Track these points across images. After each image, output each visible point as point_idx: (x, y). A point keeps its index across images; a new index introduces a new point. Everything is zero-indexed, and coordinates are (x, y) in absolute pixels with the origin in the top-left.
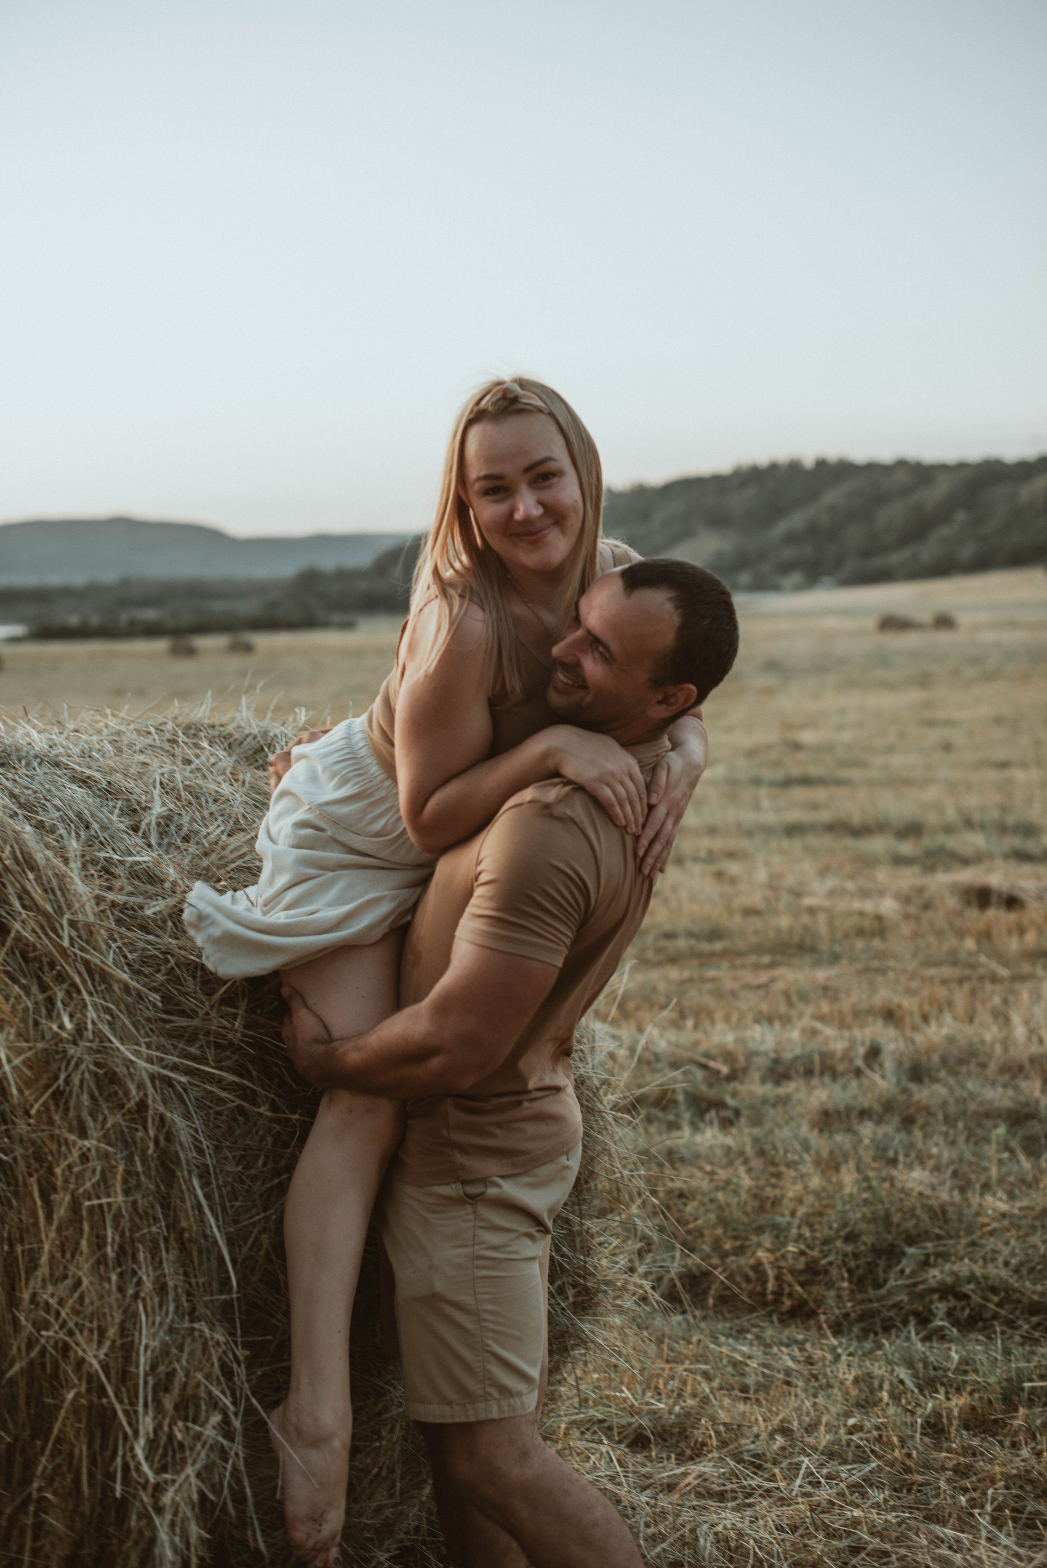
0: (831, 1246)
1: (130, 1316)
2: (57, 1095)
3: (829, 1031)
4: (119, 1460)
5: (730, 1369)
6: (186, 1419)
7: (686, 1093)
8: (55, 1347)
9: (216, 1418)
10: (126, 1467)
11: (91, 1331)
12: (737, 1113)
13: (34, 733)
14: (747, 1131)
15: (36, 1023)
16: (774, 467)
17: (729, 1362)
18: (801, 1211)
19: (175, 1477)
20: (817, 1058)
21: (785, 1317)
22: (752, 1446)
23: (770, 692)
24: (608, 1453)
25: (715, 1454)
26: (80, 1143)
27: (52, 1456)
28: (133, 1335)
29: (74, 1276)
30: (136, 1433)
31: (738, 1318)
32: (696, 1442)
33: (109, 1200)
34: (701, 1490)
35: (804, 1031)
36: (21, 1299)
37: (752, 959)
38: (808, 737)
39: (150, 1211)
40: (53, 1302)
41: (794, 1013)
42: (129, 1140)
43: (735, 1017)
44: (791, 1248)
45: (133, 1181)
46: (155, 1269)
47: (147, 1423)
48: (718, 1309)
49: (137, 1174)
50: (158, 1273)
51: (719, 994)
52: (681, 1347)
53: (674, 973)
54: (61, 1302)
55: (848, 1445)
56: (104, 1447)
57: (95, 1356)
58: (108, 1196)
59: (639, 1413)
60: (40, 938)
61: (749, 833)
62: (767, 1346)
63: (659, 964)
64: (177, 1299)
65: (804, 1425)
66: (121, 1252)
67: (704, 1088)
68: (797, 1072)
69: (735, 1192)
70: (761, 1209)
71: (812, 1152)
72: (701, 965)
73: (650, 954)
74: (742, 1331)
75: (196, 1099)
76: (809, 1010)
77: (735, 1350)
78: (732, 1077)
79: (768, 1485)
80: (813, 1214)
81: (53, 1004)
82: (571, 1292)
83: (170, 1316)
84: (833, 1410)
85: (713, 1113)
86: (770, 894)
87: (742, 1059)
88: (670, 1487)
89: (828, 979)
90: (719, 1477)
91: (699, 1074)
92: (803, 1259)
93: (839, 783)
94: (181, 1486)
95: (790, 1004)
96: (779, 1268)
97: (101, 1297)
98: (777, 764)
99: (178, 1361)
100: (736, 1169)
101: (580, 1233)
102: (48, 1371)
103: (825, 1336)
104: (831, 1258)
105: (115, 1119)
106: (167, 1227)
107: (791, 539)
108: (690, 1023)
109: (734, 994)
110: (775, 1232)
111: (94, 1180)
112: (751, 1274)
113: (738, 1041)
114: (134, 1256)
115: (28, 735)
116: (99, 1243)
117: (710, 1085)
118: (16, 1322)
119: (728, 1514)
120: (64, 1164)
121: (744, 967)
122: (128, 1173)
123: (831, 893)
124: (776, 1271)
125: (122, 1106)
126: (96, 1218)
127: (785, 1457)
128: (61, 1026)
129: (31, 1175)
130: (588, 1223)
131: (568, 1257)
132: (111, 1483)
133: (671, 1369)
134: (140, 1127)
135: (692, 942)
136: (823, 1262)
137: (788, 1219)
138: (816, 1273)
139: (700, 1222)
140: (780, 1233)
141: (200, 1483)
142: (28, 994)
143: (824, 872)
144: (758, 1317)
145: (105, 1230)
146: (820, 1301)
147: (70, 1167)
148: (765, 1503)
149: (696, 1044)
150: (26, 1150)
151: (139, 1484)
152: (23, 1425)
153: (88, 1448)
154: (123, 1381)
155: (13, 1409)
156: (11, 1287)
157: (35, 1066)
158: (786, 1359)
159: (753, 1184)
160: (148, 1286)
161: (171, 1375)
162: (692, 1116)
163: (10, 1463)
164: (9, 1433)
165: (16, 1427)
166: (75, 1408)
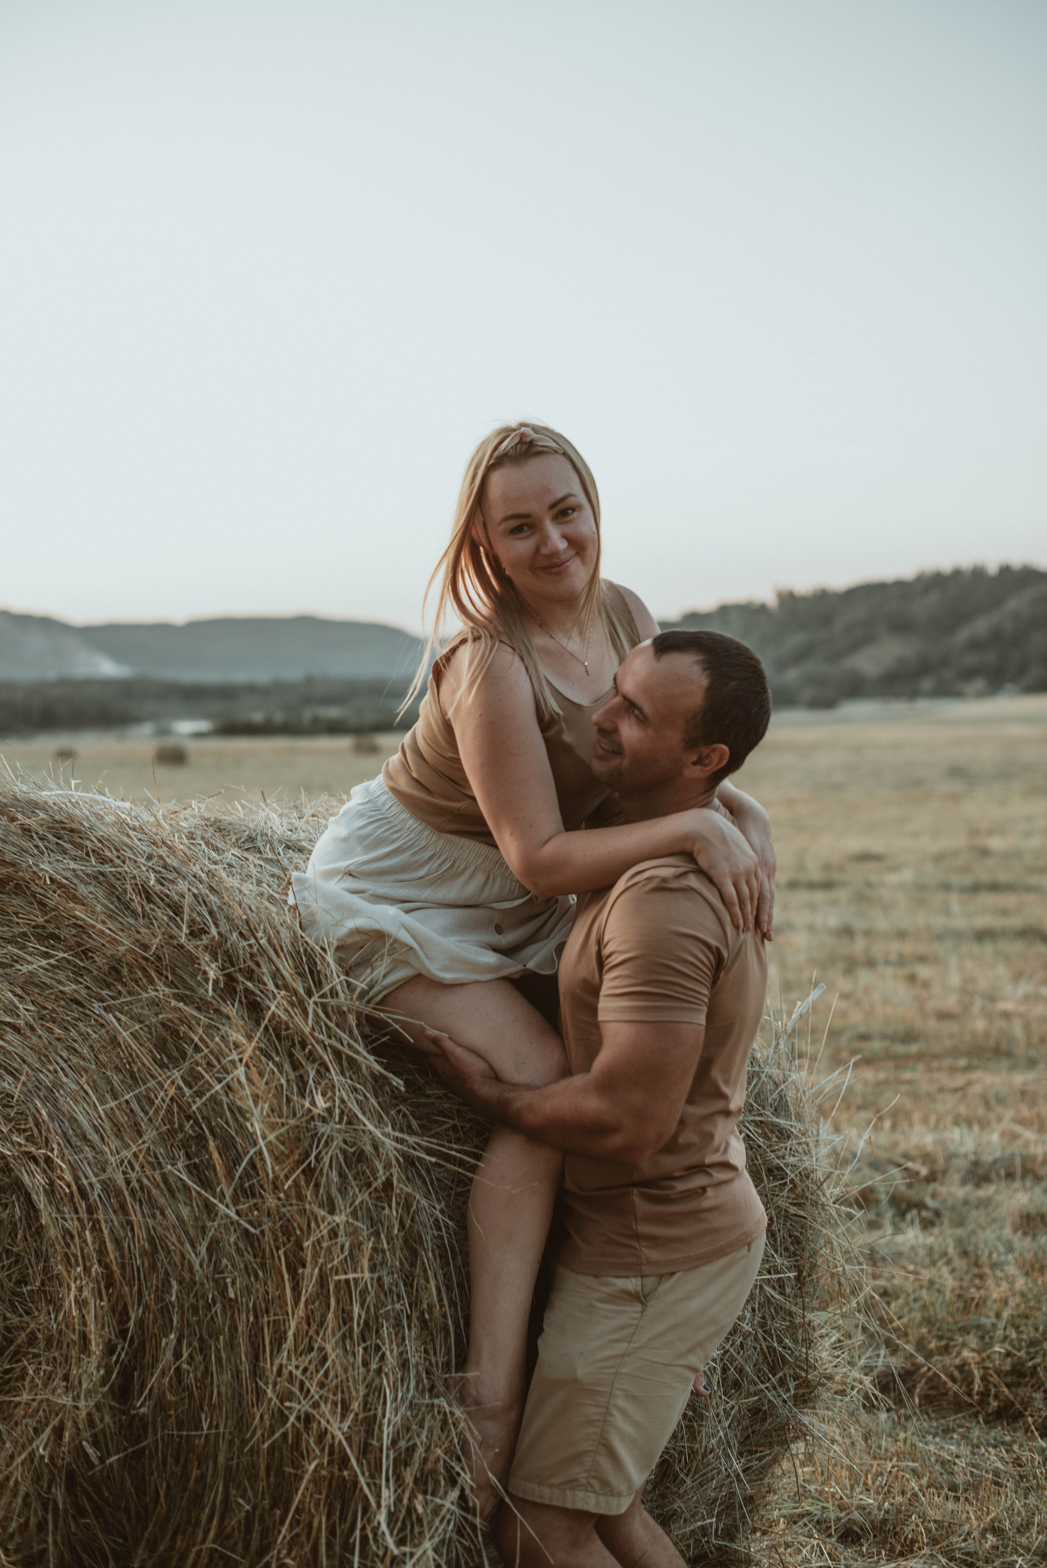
0: (1038, 1348)
1: (374, 1391)
2: (309, 1172)
3: (1029, 1135)
4: (358, 1533)
5: (938, 1467)
6: (425, 1493)
7: (888, 1195)
8: (298, 1418)
9: (454, 1494)
10: (364, 1539)
11: (335, 1404)
12: (938, 1213)
13: (274, 816)
14: (949, 1232)
15: (289, 1100)
16: (957, 573)
17: (937, 1460)
18: (1005, 1315)
19: (414, 1550)
20: (1018, 1161)
21: (991, 1418)
22: (963, 1545)
23: (955, 798)
24: (818, 1545)
25: (926, 1551)
26: (329, 1218)
27: (291, 1527)
28: (376, 1409)
29: (320, 1349)
30: (378, 1503)
31: (944, 1418)
32: (907, 1538)
33: (355, 1275)
35: (1003, 1134)
36: (266, 1370)
37: (948, 1062)
38: (995, 843)
39: (394, 1288)
40: (298, 1373)
41: (992, 1116)
42: (375, 1218)
43: (933, 1119)
44: (997, 1349)
45: (379, 1259)
46: (398, 1346)
47: (388, 1496)
48: (924, 1408)
49: (383, 1251)
50: (401, 1349)
51: (915, 1096)
52: (888, 1444)
53: (869, 1074)
54: (306, 1374)
56: (343, 1518)
57: (340, 1429)
58: (355, 1271)
59: (849, 1507)
60: (292, 1017)
61: (940, 937)
62: (975, 1446)
64: (418, 1376)
65: (1016, 1525)
66: (367, 1327)
67: (903, 1188)
68: (998, 1175)
69: (940, 1292)
70: (966, 1310)
71: (1017, 1253)
72: (897, 1067)
73: (845, 1054)
74: (947, 1431)
75: (438, 1180)
76: (1009, 1114)
77: (942, 1448)
78: (931, 1178)
80: (1019, 1316)
81: (305, 1084)
82: (792, 1385)
83: (411, 1393)
85: (914, 1212)
86: (963, 997)
87: (941, 1161)
89: (1025, 1084)
91: (899, 1175)
92: (1009, 1360)
93: (1029, 889)
94: (418, 1560)
95: (988, 1107)
96: (985, 1368)
97: (346, 1371)
98: (965, 869)
99: (419, 1436)
100: (939, 1270)
101: (802, 1325)
102: (290, 1441)
103: (1033, 1438)
104: (1038, 1360)
105: (363, 1197)
106: (410, 1305)
107: (974, 645)
108: (887, 1124)
109: (931, 1097)
110: (980, 1333)
111: (341, 1257)
112: (957, 1374)
113: (937, 1143)
114: (377, 1332)
115: (268, 818)
116: (345, 1317)
117: (910, 1186)
118: (260, 1394)
120: (313, 1238)
121: (939, 1069)
122: (375, 1249)
123: (1026, 998)
124: (982, 1371)
125: (369, 1185)
126: (342, 1292)
127: (997, 1556)
128: (313, 1103)
129: (278, 1248)
130: (810, 1316)
131: (790, 1349)
132: (347, 1555)
133: (879, 1465)
134: (386, 1205)
135: (886, 1044)
136: (1030, 1364)
137: (994, 1320)
138: (1022, 1375)
139: (904, 1321)
140: (985, 1336)
141: (437, 1557)
142: (281, 1071)
143: (1017, 977)
144: (964, 1417)
145: (351, 1304)
146: (1027, 1403)
147: (319, 1242)
149: (895, 1144)
150: (275, 1223)
151: (377, 1556)
152: (263, 1493)
153: (328, 1520)
154: (365, 1453)
155: (253, 1478)
156: (256, 1357)
157: (287, 1142)
158: (994, 1459)
159: (957, 1284)
160: (391, 1359)
161: (411, 1450)
162: (894, 1216)
163: (249, 1531)
164: (248, 1502)
165: (256, 1496)
166: (316, 1480)
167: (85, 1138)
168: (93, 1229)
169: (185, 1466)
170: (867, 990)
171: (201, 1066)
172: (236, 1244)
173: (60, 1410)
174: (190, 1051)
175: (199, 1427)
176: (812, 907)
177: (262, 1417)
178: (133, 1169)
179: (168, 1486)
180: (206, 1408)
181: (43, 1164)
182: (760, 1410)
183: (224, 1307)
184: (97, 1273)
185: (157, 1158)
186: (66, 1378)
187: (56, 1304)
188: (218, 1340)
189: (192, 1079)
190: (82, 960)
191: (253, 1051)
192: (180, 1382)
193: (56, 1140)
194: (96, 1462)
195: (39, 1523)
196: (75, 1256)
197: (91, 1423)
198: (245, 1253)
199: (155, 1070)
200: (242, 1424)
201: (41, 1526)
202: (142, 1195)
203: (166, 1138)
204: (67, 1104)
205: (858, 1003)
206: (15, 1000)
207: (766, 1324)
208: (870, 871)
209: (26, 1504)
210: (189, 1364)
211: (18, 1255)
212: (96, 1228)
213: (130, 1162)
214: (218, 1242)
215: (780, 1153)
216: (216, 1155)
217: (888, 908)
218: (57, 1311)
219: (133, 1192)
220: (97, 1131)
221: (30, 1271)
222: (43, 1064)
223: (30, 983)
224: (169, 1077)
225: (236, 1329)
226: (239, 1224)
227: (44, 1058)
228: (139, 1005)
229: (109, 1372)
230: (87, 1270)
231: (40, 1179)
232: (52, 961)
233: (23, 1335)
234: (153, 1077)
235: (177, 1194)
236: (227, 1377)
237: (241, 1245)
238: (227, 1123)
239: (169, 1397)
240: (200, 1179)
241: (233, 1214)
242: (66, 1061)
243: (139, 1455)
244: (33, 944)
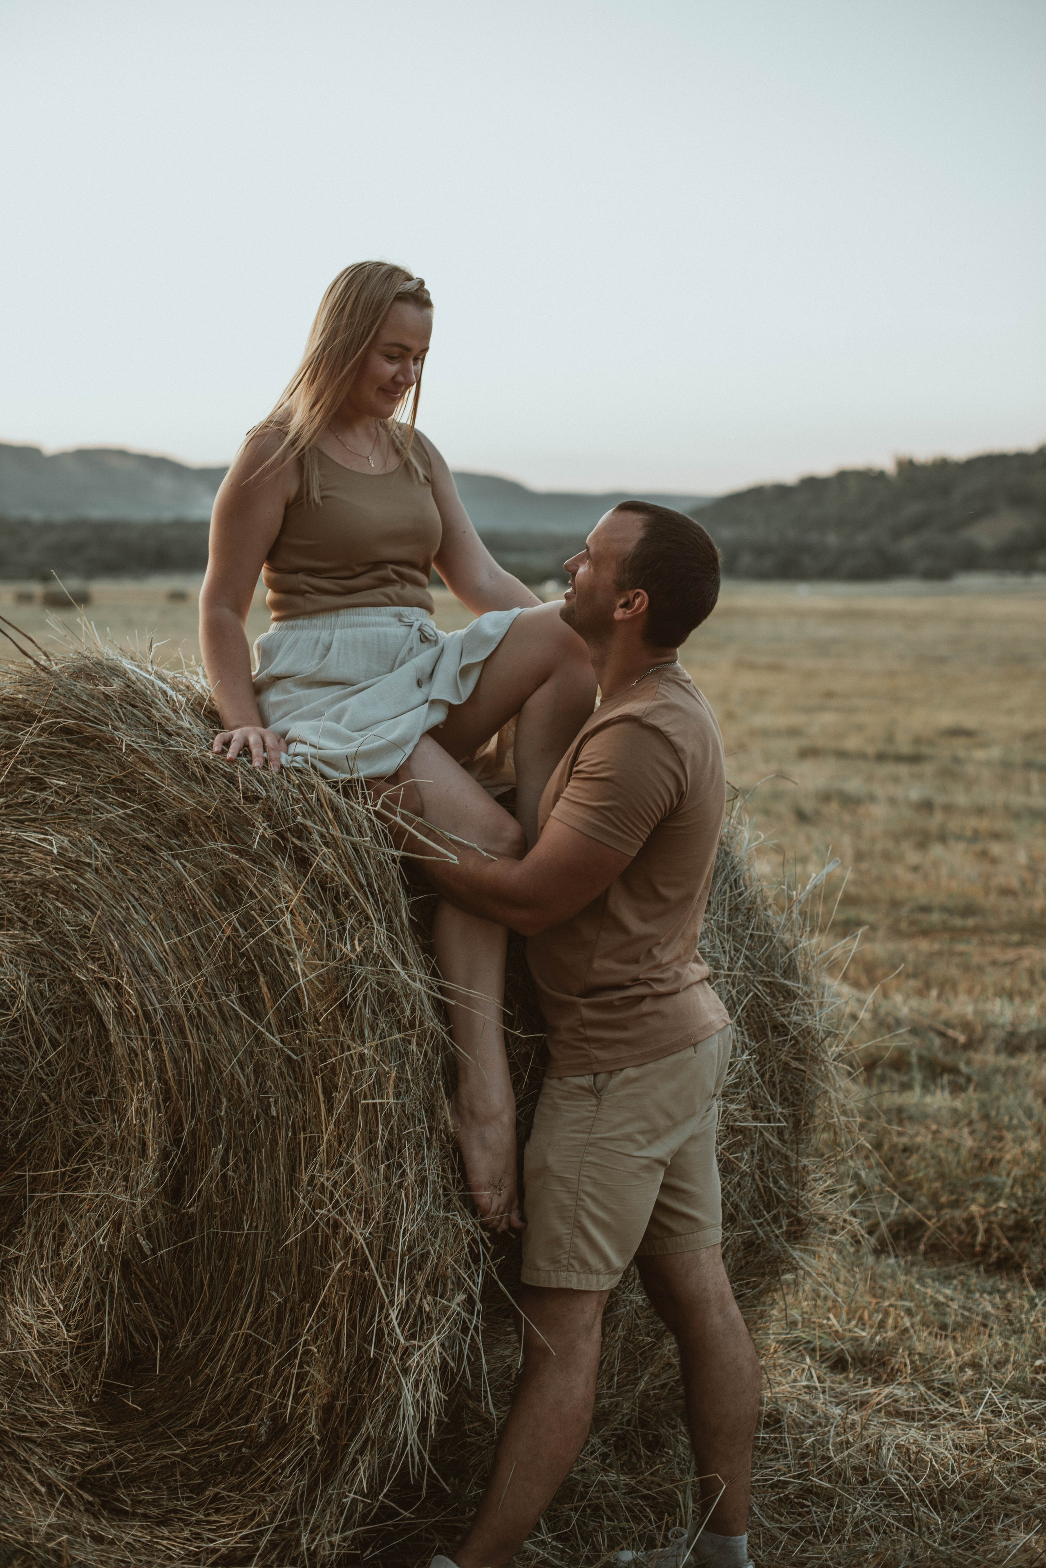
0: (1041, 1206)
1: (394, 1202)
2: (343, 1007)
4: (375, 1325)
5: (932, 1308)
6: (435, 1294)
7: (921, 1058)
8: (327, 1223)
9: (461, 1297)
10: (380, 1331)
11: (359, 1212)
12: (969, 1079)
14: (975, 1095)
15: (329, 945)
17: (932, 1302)
18: (1016, 1172)
19: (422, 1344)
21: (991, 1268)
22: (943, 1376)
24: (809, 1370)
25: (908, 1380)
27: (318, 1318)
28: (394, 1219)
29: (348, 1163)
30: (392, 1302)
31: (947, 1265)
32: (892, 1369)
33: (382, 1101)
34: (891, 1409)
35: (1042, 1007)
36: (300, 1180)
37: (1002, 937)
39: (416, 1113)
40: (328, 1184)
41: (1035, 990)
42: (402, 1051)
43: (978, 989)
44: (1002, 1204)
45: (403, 1087)
46: (418, 1164)
47: (401, 1296)
48: (930, 1256)
49: (408, 1081)
50: (421, 1167)
51: (966, 968)
52: (888, 1284)
53: (924, 945)
54: (335, 1185)
55: (1033, 1383)
56: (362, 1314)
57: (361, 1234)
58: (382, 1098)
59: (842, 1338)
60: (338, 871)
61: (1016, 815)
62: (969, 1291)
63: (910, 936)
64: (435, 1191)
65: (994, 1361)
66: (390, 1145)
67: (940, 1055)
68: (1031, 1046)
69: (957, 1150)
70: (980, 1169)
71: (1035, 1120)
72: (952, 939)
73: (904, 926)
74: (948, 1278)
77: (939, 1292)
78: (968, 1046)
79: (952, 1410)
80: (1027, 1176)
81: (345, 929)
82: (785, 1222)
83: (428, 1206)
84: (1022, 1350)
85: (946, 1078)
86: (1026, 875)
87: (979, 1029)
88: (863, 1404)
90: (909, 1400)
91: (937, 1041)
92: (1013, 1216)
94: (426, 1351)
95: (1033, 981)
96: (990, 1223)
97: (370, 1184)
99: (432, 1245)
100: (960, 1130)
101: (797, 1169)
102: (320, 1244)
103: (1026, 1288)
104: (1040, 1217)
106: (430, 1129)
108: (934, 993)
109: (980, 969)
110: (990, 1190)
111: (369, 1083)
112: (963, 1226)
113: (976, 1012)
114: (400, 1151)
116: (371, 1137)
117: (947, 1052)
118: (294, 1199)
119: (913, 1432)
121: (993, 943)
122: (399, 1079)
124: (986, 1225)
126: (370, 1116)
127: (972, 1388)
129: (316, 1074)
130: (805, 1161)
131: (784, 1189)
132: (366, 1345)
133: (877, 1303)
135: (945, 916)
136: (1033, 1220)
137: (1004, 1178)
138: (1024, 1230)
139: (921, 1174)
140: (994, 1192)
141: (443, 1352)
142: (324, 919)
144: (966, 1266)
145: (377, 1127)
146: (1025, 1257)
147: (350, 1070)
148: (947, 1426)
149: (938, 1012)
150: (314, 1052)
151: (391, 1347)
152: (294, 1289)
153: (350, 1313)
154: (384, 1257)
155: (286, 1274)
156: (293, 1169)
157: (327, 981)
158: (986, 1304)
159: (976, 1144)
160: (411, 1177)
161: (425, 1256)
162: (925, 1078)
163: (280, 1320)
164: (281, 1295)
165: (287, 1291)
166: (341, 1279)
167: (151, 968)
168: (154, 1049)
169: (227, 1261)
170: (936, 864)
171: (255, 910)
172: (279, 1068)
173: (119, 1207)
174: (246, 897)
175: (240, 1227)
176: (896, 779)
177: (295, 1221)
178: (192, 998)
179: (211, 1277)
180: (247, 1211)
181: (113, 990)
182: (753, 1243)
183: (266, 1123)
184: (156, 1088)
185: (213, 990)
186: (126, 1178)
187: (120, 1112)
188: (260, 1152)
189: (247, 921)
190: (154, 812)
191: (299, 900)
192: (225, 1187)
193: (125, 968)
194: (149, 1253)
195: (98, 1304)
196: (138, 1071)
197: (146, 1219)
198: (288, 1078)
199: (215, 912)
200: (278, 1226)
201: (99, 1307)
202: (199, 1021)
203: (222, 972)
204: (136, 937)
205: (926, 877)
206: (95, 844)
207: (763, 1166)
208: (959, 746)
209: (87, 1287)
210: (234, 1172)
211: (88, 1069)
212: (157, 1049)
213: (189, 991)
214: (264, 1066)
215: (786, 1012)
216: (265, 989)
217: (970, 784)
218: (121, 1120)
219: (191, 1018)
220: (162, 963)
221: (99, 1083)
222: (117, 901)
223: (107, 830)
224: (227, 919)
225: (277, 1144)
226: (283, 1052)
227: (118, 897)
228: (203, 854)
229: (163, 1176)
230: (148, 1084)
231: (110, 1003)
232: (128, 811)
233: (91, 1140)
234: (213, 918)
235: (230, 1022)
236: (267, 1184)
237: (284, 1069)
238: (276, 962)
239: (216, 1200)
240: (251, 1010)
241: (278, 1042)
242: (137, 900)
243: (187, 1249)
244: (112, 797)
